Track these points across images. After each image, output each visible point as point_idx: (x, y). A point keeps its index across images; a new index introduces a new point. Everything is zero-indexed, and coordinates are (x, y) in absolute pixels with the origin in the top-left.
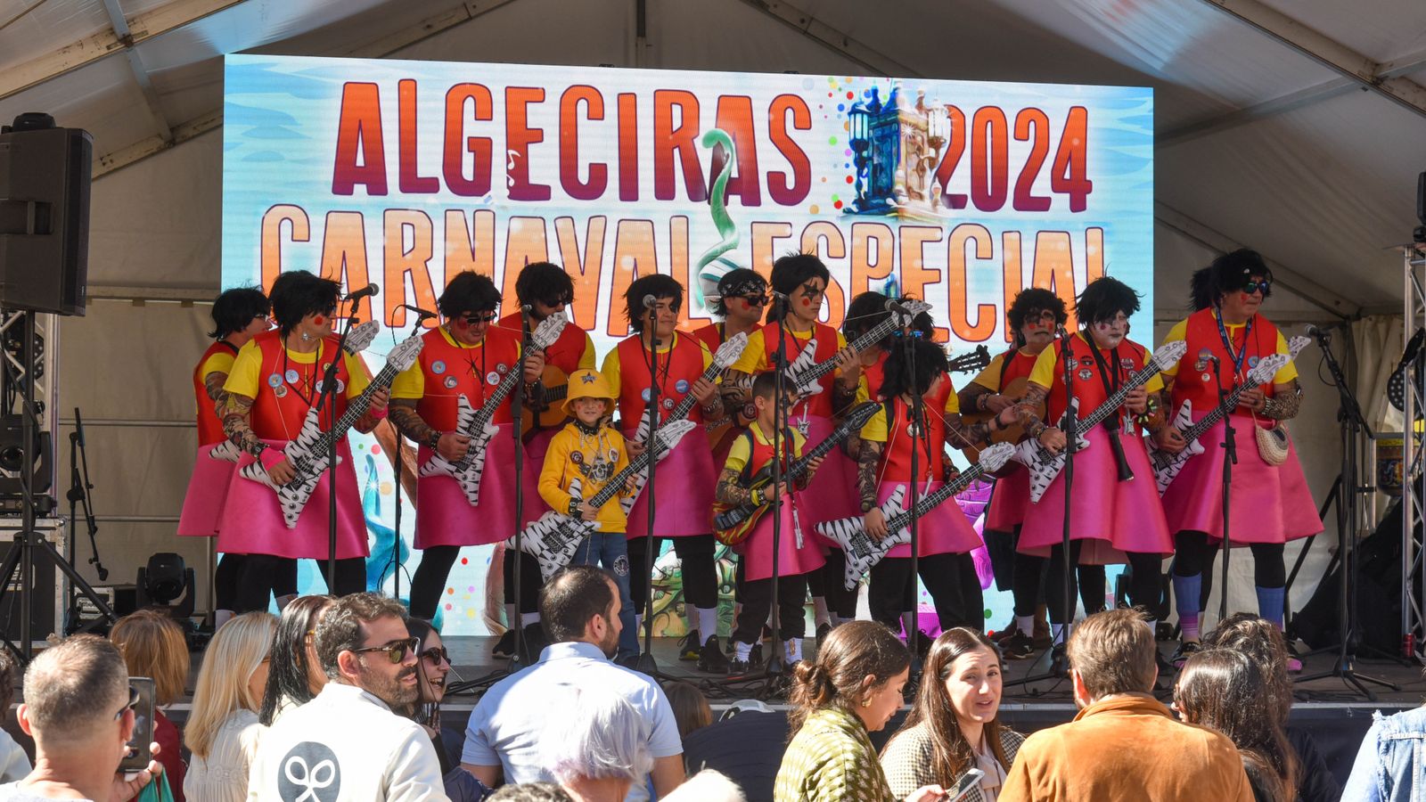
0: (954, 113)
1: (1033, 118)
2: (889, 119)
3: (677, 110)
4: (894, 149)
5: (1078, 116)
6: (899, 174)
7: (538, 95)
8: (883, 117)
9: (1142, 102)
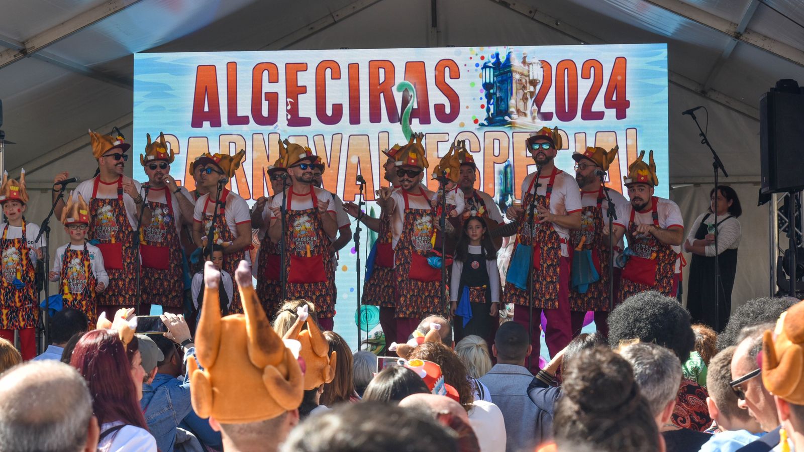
0: (545, 64)
1: (593, 65)
2: (506, 70)
3: (382, 71)
4: (509, 87)
5: (620, 64)
6: (512, 102)
7: (304, 67)
8: (502, 69)
9: (661, 52)
